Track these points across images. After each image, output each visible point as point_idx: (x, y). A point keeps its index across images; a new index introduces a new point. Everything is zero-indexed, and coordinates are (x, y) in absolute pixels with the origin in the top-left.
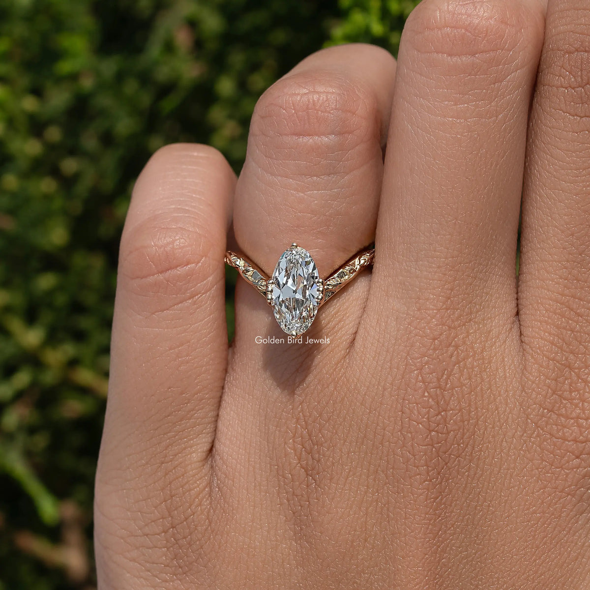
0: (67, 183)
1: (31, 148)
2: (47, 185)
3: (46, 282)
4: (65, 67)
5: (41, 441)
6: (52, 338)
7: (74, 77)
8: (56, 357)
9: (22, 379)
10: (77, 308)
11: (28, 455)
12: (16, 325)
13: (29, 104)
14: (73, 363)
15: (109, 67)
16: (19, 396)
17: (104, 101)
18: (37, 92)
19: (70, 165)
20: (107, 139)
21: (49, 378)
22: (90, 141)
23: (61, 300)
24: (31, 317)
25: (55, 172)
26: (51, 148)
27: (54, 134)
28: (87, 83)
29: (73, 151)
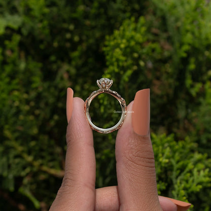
0: (37, 117)
1: (26, 108)
2: (31, 118)
3: (33, 143)
4: (34, 86)
5: (34, 187)
6: (35, 159)
7: (37, 88)
8: (37, 164)
9: (28, 170)
10: (41, 150)
11: (31, 190)
12: (25, 156)
13: (25, 96)
14: (41, 165)
15: (46, 85)
16: (27, 175)
17: (46, 94)
18: (27, 93)
19: (37, 112)
20: (47, 104)
21: (35, 169)
22: (42, 105)
23: (37, 148)
24: (29, 153)
25: (33, 114)
26: (32, 108)
27: (32, 104)
28: (40, 90)
29: (38, 108)
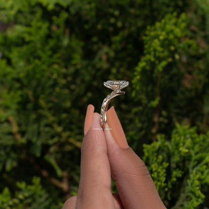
0: (72, 91)
1: (63, 81)
2: (66, 91)
3: (64, 116)
4: (74, 62)
5: (59, 156)
6: (64, 130)
7: (75, 65)
8: (65, 135)
9: (56, 139)
10: (71, 123)
11: (56, 159)
12: (55, 126)
13: (64, 70)
14: (69, 137)
15: (85, 63)
16: (55, 144)
17: (83, 71)
18: (66, 67)
19: (73, 87)
20: (83, 81)
21: (63, 140)
22: (78, 81)
23: (67, 121)
24: (59, 124)
25: (69, 88)
26: (68, 82)
27: (70, 79)
28: (79, 67)
29: (73, 82)
